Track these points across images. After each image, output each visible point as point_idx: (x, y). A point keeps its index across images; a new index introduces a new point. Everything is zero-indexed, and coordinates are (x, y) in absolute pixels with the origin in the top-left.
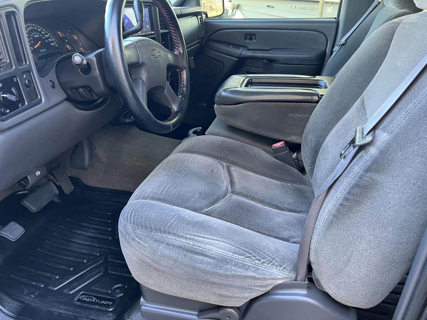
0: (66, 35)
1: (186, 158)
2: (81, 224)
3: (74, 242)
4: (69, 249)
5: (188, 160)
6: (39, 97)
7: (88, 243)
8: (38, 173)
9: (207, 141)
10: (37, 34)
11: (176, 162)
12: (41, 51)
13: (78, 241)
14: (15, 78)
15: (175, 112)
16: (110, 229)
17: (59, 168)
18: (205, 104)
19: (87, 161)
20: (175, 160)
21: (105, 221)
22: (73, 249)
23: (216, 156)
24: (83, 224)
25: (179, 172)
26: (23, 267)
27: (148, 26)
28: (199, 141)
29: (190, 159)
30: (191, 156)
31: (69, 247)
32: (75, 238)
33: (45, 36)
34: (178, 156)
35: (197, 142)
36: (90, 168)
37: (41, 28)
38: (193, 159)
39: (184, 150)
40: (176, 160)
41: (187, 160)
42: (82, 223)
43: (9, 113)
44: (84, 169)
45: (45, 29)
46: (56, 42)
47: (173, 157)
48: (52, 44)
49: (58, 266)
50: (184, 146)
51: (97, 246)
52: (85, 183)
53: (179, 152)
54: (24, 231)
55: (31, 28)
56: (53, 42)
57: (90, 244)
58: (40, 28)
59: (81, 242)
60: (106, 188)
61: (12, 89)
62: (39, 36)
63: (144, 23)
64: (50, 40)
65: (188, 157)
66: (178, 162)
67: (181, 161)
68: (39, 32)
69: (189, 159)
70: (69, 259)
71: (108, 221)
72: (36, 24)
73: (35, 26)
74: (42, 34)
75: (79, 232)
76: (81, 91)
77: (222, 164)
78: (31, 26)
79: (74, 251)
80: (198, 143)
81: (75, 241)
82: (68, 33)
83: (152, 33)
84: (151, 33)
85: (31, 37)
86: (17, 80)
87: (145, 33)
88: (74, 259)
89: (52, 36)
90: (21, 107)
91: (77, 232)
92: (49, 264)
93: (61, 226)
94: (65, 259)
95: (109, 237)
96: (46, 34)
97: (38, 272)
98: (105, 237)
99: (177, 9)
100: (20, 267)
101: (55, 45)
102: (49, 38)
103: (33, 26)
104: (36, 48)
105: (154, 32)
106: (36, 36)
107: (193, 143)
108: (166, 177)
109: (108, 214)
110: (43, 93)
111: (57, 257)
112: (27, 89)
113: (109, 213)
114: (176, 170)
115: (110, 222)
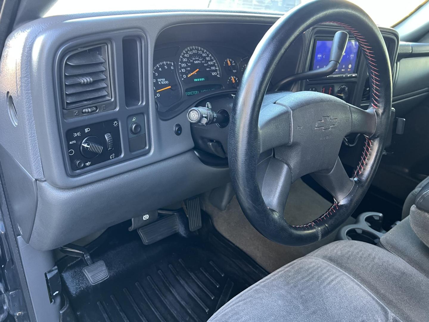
0: (236, 64)
1: (329, 277)
2: (189, 273)
3: (171, 292)
4: (162, 299)
5: (329, 284)
6: (147, 148)
7: (183, 303)
8: (146, 217)
9: (376, 260)
10: (198, 60)
11: (311, 276)
12: (196, 80)
13: (176, 294)
14: (115, 122)
15: (339, 204)
16: (213, 297)
17: (195, 200)
18: (407, 171)
19: (224, 203)
20: (310, 271)
21: (213, 282)
22: (166, 302)
23: (382, 294)
24: (191, 274)
25: (305, 302)
26: (112, 298)
27: (350, 66)
28: (363, 254)
29: (334, 283)
30: (337, 276)
31: (163, 297)
32: (175, 289)
33: (209, 63)
34: (319, 265)
35: (358, 253)
36: (226, 211)
37: (208, 53)
38: (339, 282)
39: (333, 258)
40: (311, 273)
41: (328, 281)
42: (191, 272)
43: (89, 166)
44: (220, 209)
45: (212, 55)
46: (220, 71)
47: (311, 263)
48: (213, 74)
49: (141, 317)
50: (335, 251)
51: (189, 313)
52: (215, 224)
53: (324, 257)
54: (108, 276)
55: (195, 52)
56: (216, 71)
57: (184, 305)
58: (206, 53)
59: (177, 297)
60: (232, 241)
61: (105, 136)
62: (201, 62)
63: (338, 65)
64: (213, 68)
65: (333, 274)
66: (313, 277)
67: (318, 280)
68: (202, 57)
69: (332, 281)
70: (156, 313)
71: (217, 285)
72: (202, 48)
73: (201, 50)
74: (206, 60)
75: (182, 282)
76: (210, 145)
77: (386, 313)
78: (196, 49)
79: (165, 305)
80: (359, 256)
81: (173, 292)
82: (240, 62)
83: (354, 75)
84: (352, 76)
85: (190, 62)
86: (118, 124)
87: (342, 75)
88: (160, 317)
89: (217, 64)
90: (112, 158)
91: (180, 281)
92: (135, 308)
93: (169, 266)
94: (152, 310)
95: (207, 307)
96: (212, 60)
97: (121, 313)
98: (203, 305)
99: (408, 46)
100: (111, 296)
101: (217, 75)
102: (214, 65)
103: (198, 50)
104: (189, 77)
105: (356, 74)
106: (196, 62)
107: (350, 253)
108: (280, 302)
109: (221, 274)
110: (154, 142)
111: (147, 303)
112: (131, 136)
113: (223, 274)
114: (302, 293)
115: (218, 287)
